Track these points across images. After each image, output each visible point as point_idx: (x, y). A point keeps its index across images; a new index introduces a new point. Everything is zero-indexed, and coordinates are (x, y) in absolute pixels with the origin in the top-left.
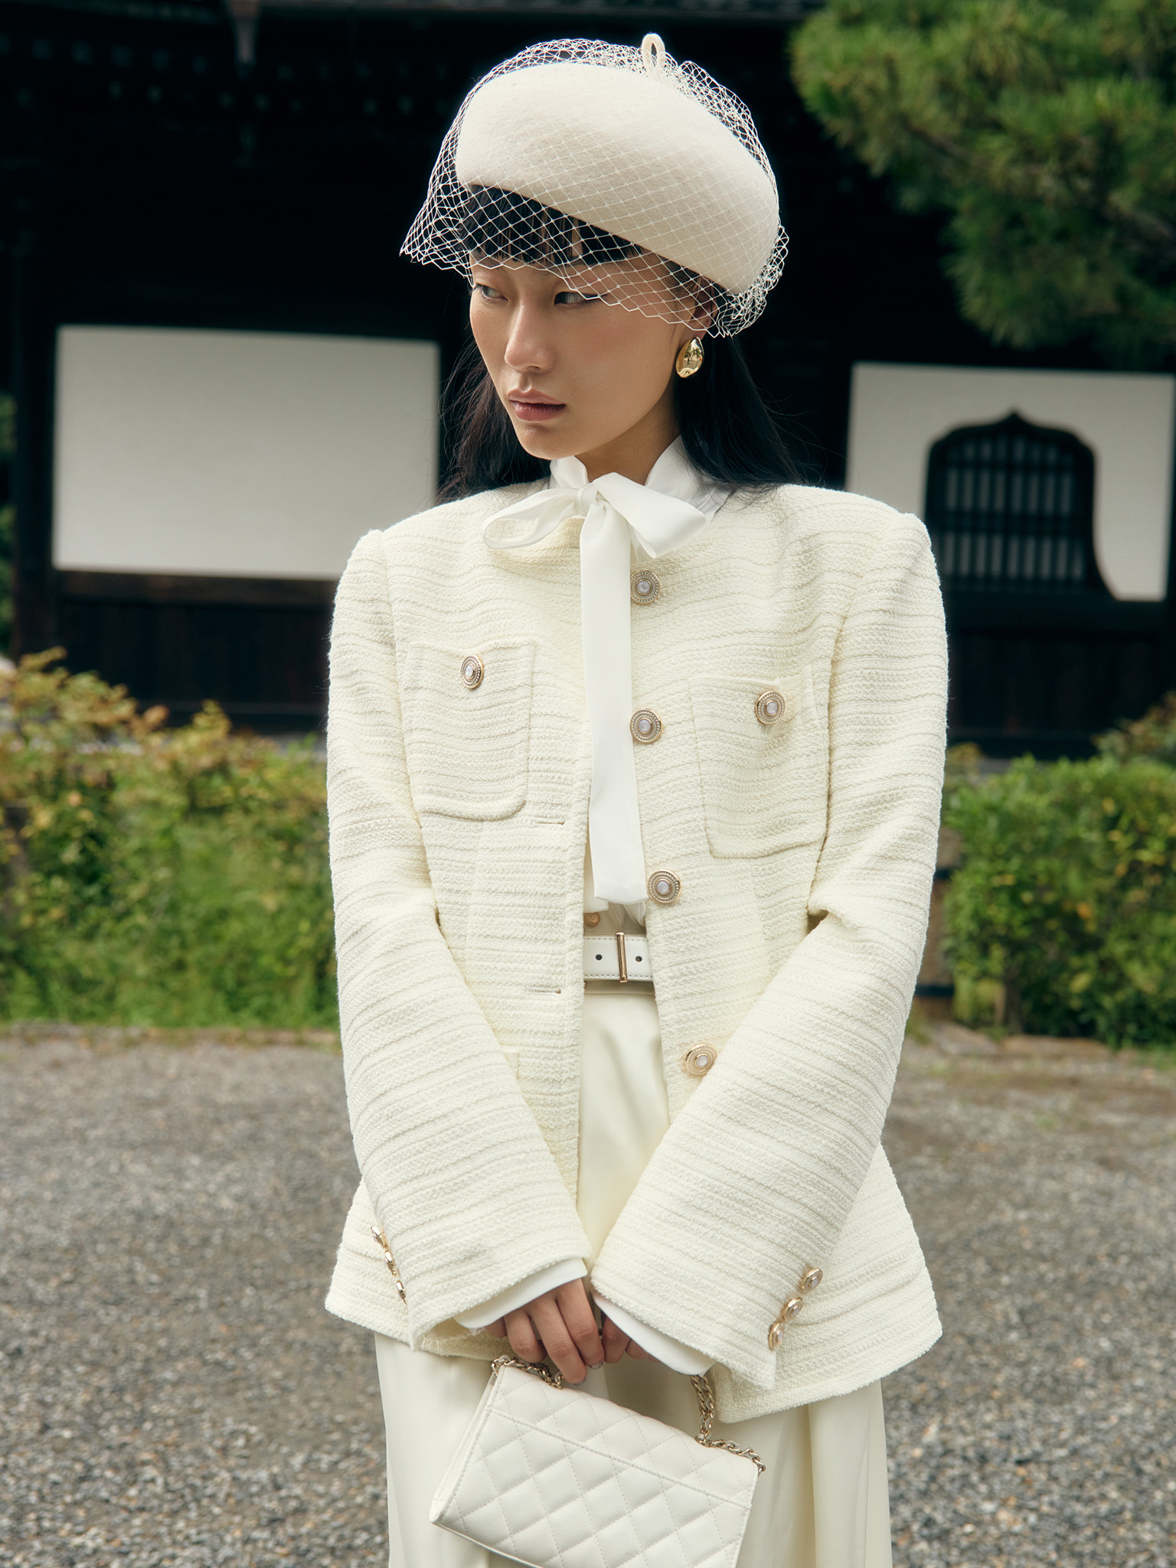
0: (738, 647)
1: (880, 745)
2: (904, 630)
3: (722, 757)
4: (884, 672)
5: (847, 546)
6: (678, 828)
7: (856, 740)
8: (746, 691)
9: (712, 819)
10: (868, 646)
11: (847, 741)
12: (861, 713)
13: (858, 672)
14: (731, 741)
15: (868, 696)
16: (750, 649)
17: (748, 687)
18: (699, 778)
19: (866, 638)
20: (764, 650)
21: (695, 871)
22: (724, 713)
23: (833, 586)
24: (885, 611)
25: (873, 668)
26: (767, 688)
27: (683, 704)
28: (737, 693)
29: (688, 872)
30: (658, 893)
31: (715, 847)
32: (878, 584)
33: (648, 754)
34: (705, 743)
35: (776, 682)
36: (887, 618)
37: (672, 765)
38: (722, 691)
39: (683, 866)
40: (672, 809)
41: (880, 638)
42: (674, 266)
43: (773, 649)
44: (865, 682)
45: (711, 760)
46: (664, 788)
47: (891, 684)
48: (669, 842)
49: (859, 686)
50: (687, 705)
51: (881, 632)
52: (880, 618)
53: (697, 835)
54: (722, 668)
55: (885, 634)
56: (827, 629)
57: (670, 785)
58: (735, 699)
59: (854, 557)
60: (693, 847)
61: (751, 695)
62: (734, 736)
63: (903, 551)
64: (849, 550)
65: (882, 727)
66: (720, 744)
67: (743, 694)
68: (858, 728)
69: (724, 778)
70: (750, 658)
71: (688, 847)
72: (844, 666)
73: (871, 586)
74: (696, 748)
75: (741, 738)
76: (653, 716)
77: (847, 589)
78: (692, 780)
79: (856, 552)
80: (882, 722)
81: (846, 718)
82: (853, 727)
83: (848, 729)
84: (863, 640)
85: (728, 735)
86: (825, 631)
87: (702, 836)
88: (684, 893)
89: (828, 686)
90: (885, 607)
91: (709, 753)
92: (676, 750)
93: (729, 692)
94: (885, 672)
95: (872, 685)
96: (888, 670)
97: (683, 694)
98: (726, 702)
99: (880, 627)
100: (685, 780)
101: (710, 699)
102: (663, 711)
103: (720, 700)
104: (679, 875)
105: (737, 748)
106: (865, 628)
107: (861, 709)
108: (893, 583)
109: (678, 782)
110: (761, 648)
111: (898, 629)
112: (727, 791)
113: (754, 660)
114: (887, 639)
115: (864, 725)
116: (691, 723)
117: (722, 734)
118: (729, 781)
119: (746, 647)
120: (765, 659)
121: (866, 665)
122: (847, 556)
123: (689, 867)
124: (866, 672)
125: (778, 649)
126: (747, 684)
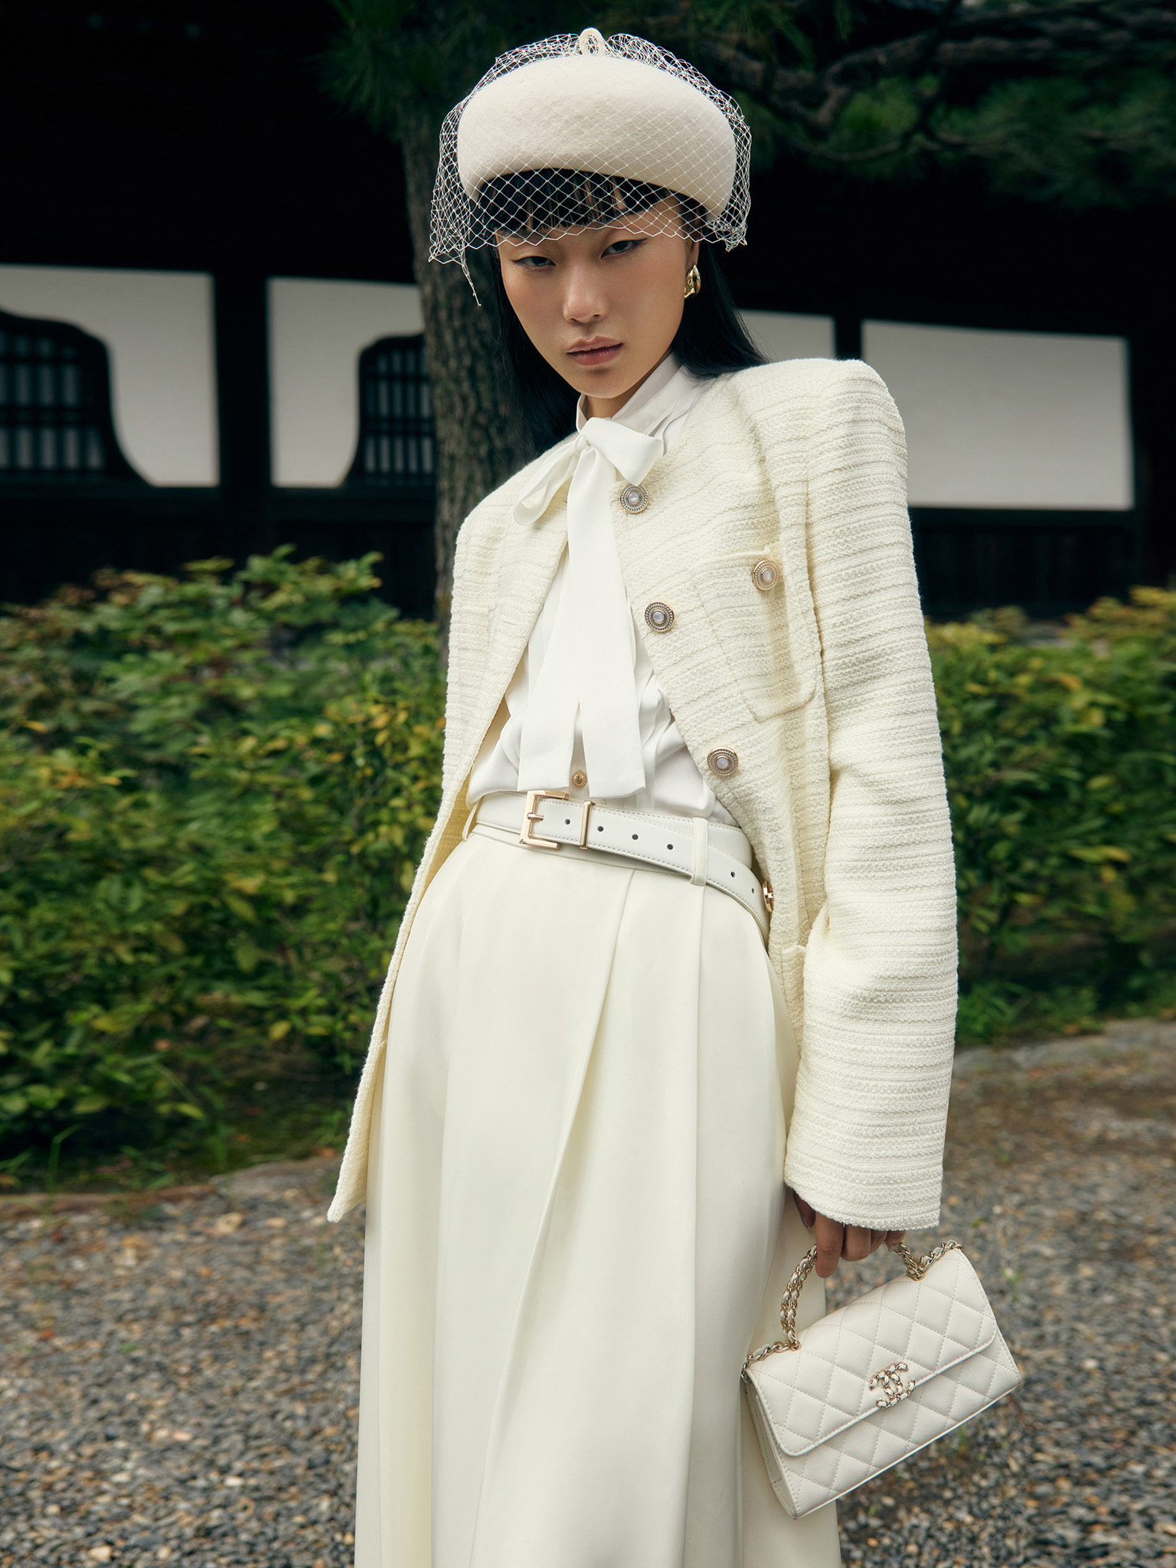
0: (724, 527)
1: (866, 595)
2: (867, 478)
3: (738, 632)
4: (855, 525)
5: (788, 414)
6: (718, 705)
7: (843, 596)
8: (742, 565)
9: (747, 690)
10: (833, 506)
11: (835, 599)
12: (841, 570)
13: (830, 533)
14: (742, 614)
15: (845, 553)
16: (735, 525)
17: (743, 561)
18: (724, 657)
19: (830, 499)
20: (747, 524)
21: (746, 741)
22: (729, 591)
23: (784, 457)
24: (840, 469)
25: (844, 525)
26: (760, 558)
27: (691, 593)
28: (735, 569)
29: (739, 744)
30: (722, 770)
31: (758, 714)
32: (826, 445)
33: (669, 642)
34: (719, 624)
35: (767, 551)
36: (844, 475)
37: (696, 649)
38: (721, 571)
39: (733, 740)
40: (708, 690)
41: (843, 496)
42: (682, 197)
43: (755, 521)
44: (839, 541)
45: (729, 637)
46: (694, 671)
47: (866, 533)
48: (714, 720)
49: (834, 545)
50: (695, 593)
51: (842, 490)
52: (838, 477)
53: (738, 709)
54: (716, 550)
55: (846, 490)
56: (788, 499)
57: (700, 667)
58: (736, 575)
59: (797, 423)
60: (738, 720)
61: (747, 568)
62: (744, 609)
63: (841, 407)
64: (791, 418)
65: (865, 577)
66: (733, 620)
67: (741, 569)
68: (841, 585)
69: (746, 650)
70: (738, 534)
71: (732, 721)
72: (815, 530)
73: (820, 448)
74: (713, 631)
75: (750, 608)
76: (665, 608)
77: (798, 455)
78: (719, 660)
79: (798, 417)
80: (864, 572)
81: (830, 577)
82: (838, 585)
83: (833, 587)
84: (827, 501)
85: (737, 610)
86: (786, 501)
87: (743, 709)
88: (743, 763)
89: (805, 550)
90: (839, 466)
91: (726, 632)
92: (695, 635)
93: (727, 570)
94: (857, 525)
95: (846, 541)
96: (859, 521)
97: (688, 584)
98: (727, 580)
99: (840, 486)
100: (712, 662)
101: (713, 582)
102: (674, 601)
103: (722, 580)
104: (733, 748)
105: (750, 619)
106: (826, 489)
107: (841, 566)
108: (840, 441)
109: (706, 664)
110: (745, 522)
111: (861, 479)
112: (752, 659)
113: (742, 534)
114: (849, 494)
115: (848, 580)
116: (702, 608)
117: (732, 610)
118: (751, 649)
119: (731, 525)
120: (751, 532)
121: (836, 524)
122: (791, 424)
123: (740, 740)
124: (838, 530)
125: (761, 520)
126: (742, 558)
